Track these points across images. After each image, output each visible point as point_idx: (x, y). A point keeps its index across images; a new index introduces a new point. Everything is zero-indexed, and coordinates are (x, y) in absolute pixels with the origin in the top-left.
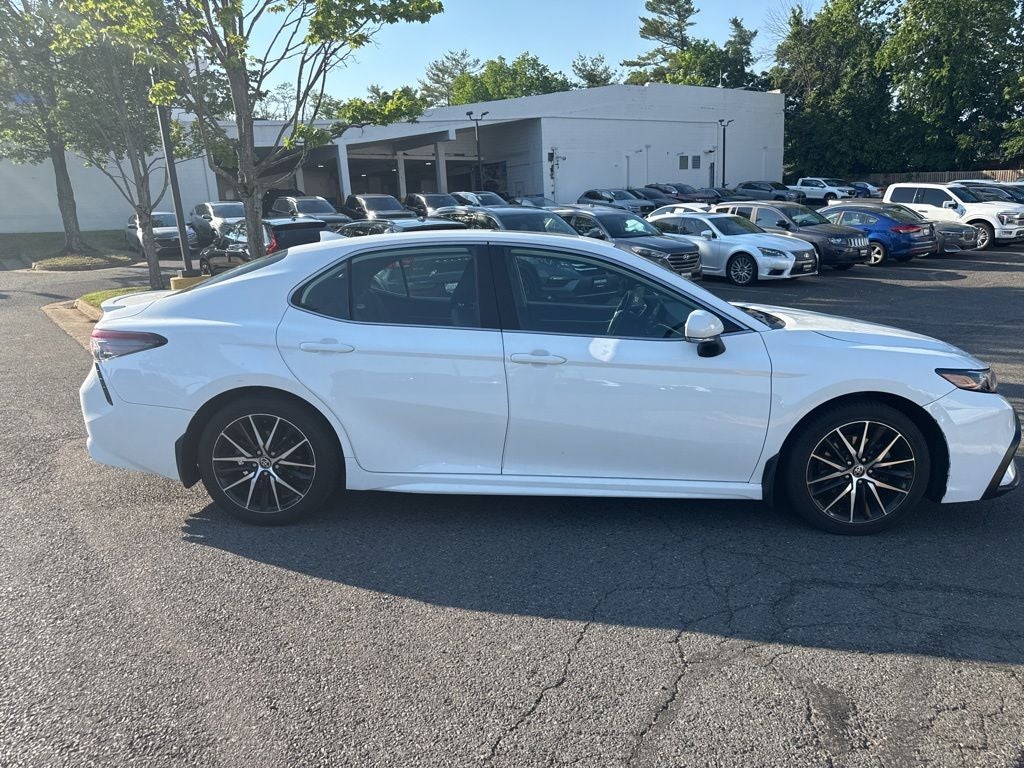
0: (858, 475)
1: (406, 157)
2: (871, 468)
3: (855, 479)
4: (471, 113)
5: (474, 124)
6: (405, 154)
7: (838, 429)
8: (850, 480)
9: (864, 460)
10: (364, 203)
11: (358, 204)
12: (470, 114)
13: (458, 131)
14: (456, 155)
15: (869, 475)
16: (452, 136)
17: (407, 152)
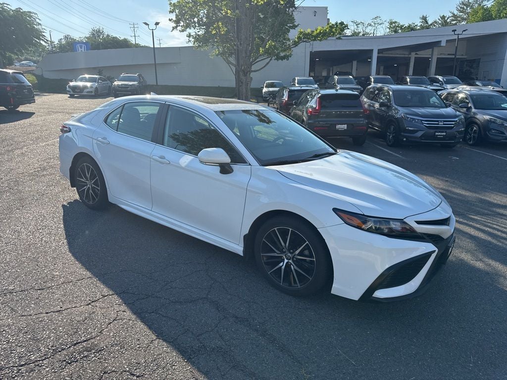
0: (287, 259)
1: (417, 56)
2: (293, 257)
3: (286, 261)
4: (456, 30)
5: (456, 37)
6: (416, 54)
7: (276, 229)
8: (283, 261)
9: (292, 251)
10: (373, 80)
11: (369, 79)
12: (454, 31)
13: (447, 41)
14: (449, 55)
15: (293, 261)
16: (443, 44)
17: (417, 53)
